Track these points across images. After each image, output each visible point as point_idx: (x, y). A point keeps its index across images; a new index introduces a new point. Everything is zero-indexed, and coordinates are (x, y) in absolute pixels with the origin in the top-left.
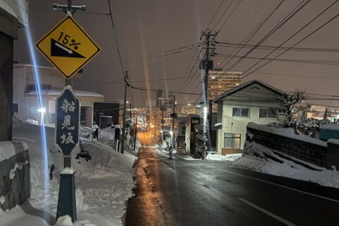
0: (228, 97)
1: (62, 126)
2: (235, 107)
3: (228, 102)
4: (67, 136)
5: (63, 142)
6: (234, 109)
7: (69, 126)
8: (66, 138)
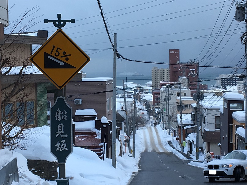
1: (56, 134)
4: (61, 143)
5: (58, 149)
8: (60, 146)
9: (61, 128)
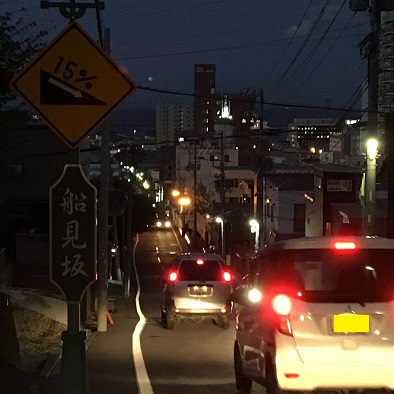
1: (63, 242)
4: (74, 261)
7: (76, 243)
8: (71, 266)
9: (74, 230)
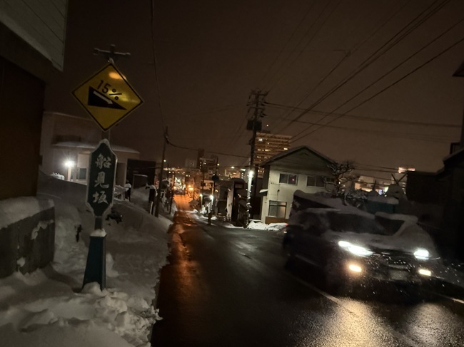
0: (276, 162)
1: (96, 183)
2: (282, 173)
3: (276, 167)
4: (100, 194)
5: (95, 201)
6: (281, 175)
7: (102, 184)
8: (99, 196)
